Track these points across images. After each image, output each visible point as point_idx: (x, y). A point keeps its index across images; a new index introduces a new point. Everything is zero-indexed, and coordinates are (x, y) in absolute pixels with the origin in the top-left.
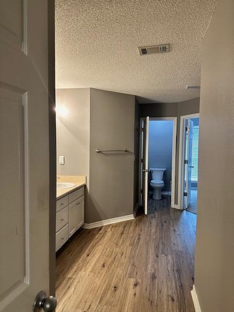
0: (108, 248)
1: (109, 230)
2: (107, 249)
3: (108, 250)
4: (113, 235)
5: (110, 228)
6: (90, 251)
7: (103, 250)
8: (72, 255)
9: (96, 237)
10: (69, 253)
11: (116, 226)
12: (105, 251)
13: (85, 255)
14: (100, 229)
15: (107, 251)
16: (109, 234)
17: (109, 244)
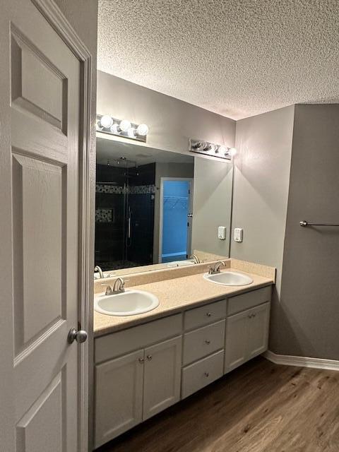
0: (295, 432)
1: (315, 383)
2: (292, 435)
3: (294, 439)
4: (319, 401)
5: (319, 379)
6: (256, 420)
7: (282, 433)
8: (218, 411)
9: (282, 390)
10: (215, 404)
11: (335, 380)
12: (285, 438)
13: (241, 425)
14: (297, 372)
15: (290, 438)
16: (311, 394)
17: (302, 422)
